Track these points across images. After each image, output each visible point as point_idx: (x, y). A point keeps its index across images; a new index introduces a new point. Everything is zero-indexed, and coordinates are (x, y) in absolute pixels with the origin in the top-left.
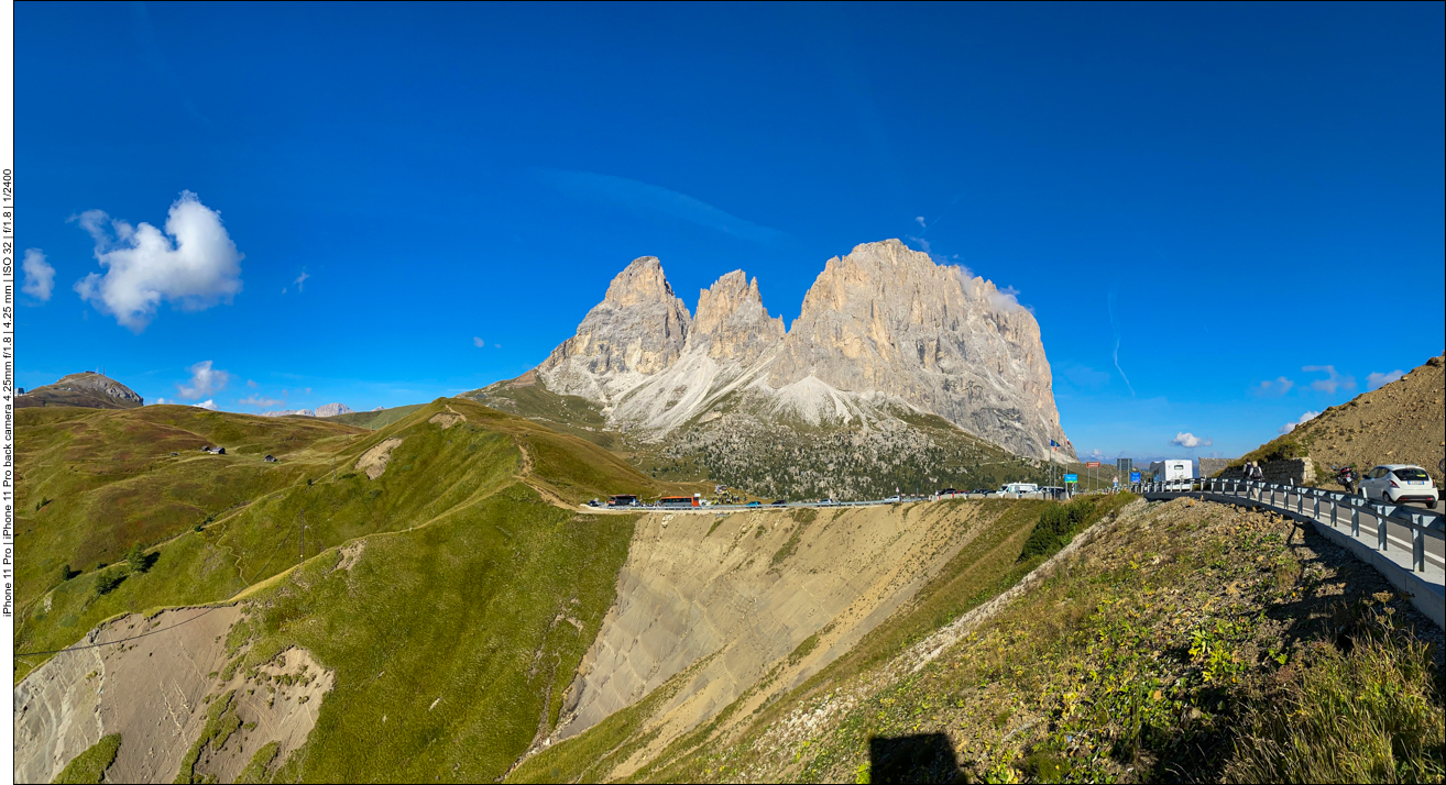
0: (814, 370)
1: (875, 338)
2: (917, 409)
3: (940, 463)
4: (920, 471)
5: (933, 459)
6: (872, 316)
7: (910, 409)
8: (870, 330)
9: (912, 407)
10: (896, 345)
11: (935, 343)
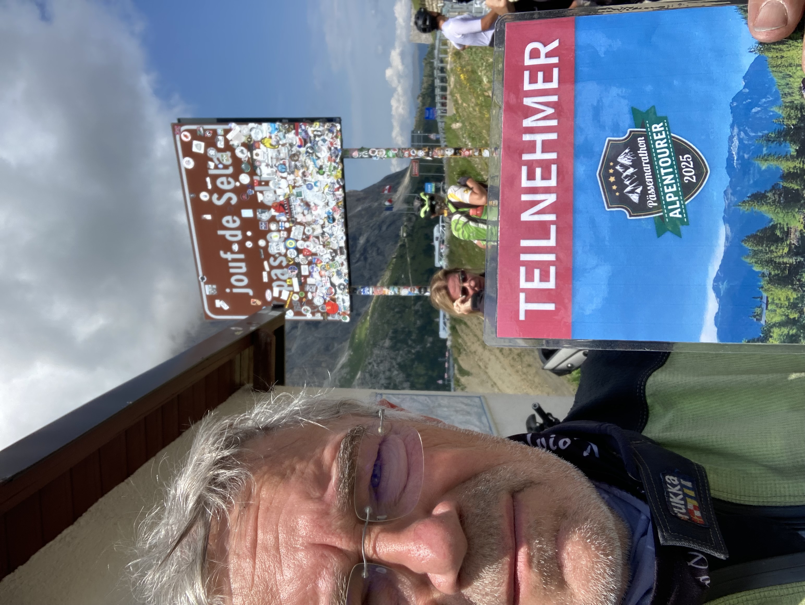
2: (343, 359)
3: (410, 333)
4: (419, 357)
5: (404, 342)
7: (342, 367)
9: (339, 366)
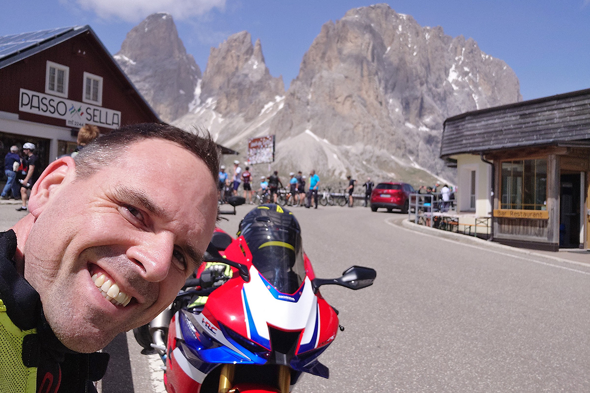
0: (310, 125)
1: (365, 97)
2: (402, 163)
6: (362, 76)
8: (360, 89)
9: (396, 160)
10: (384, 103)
11: (420, 101)
